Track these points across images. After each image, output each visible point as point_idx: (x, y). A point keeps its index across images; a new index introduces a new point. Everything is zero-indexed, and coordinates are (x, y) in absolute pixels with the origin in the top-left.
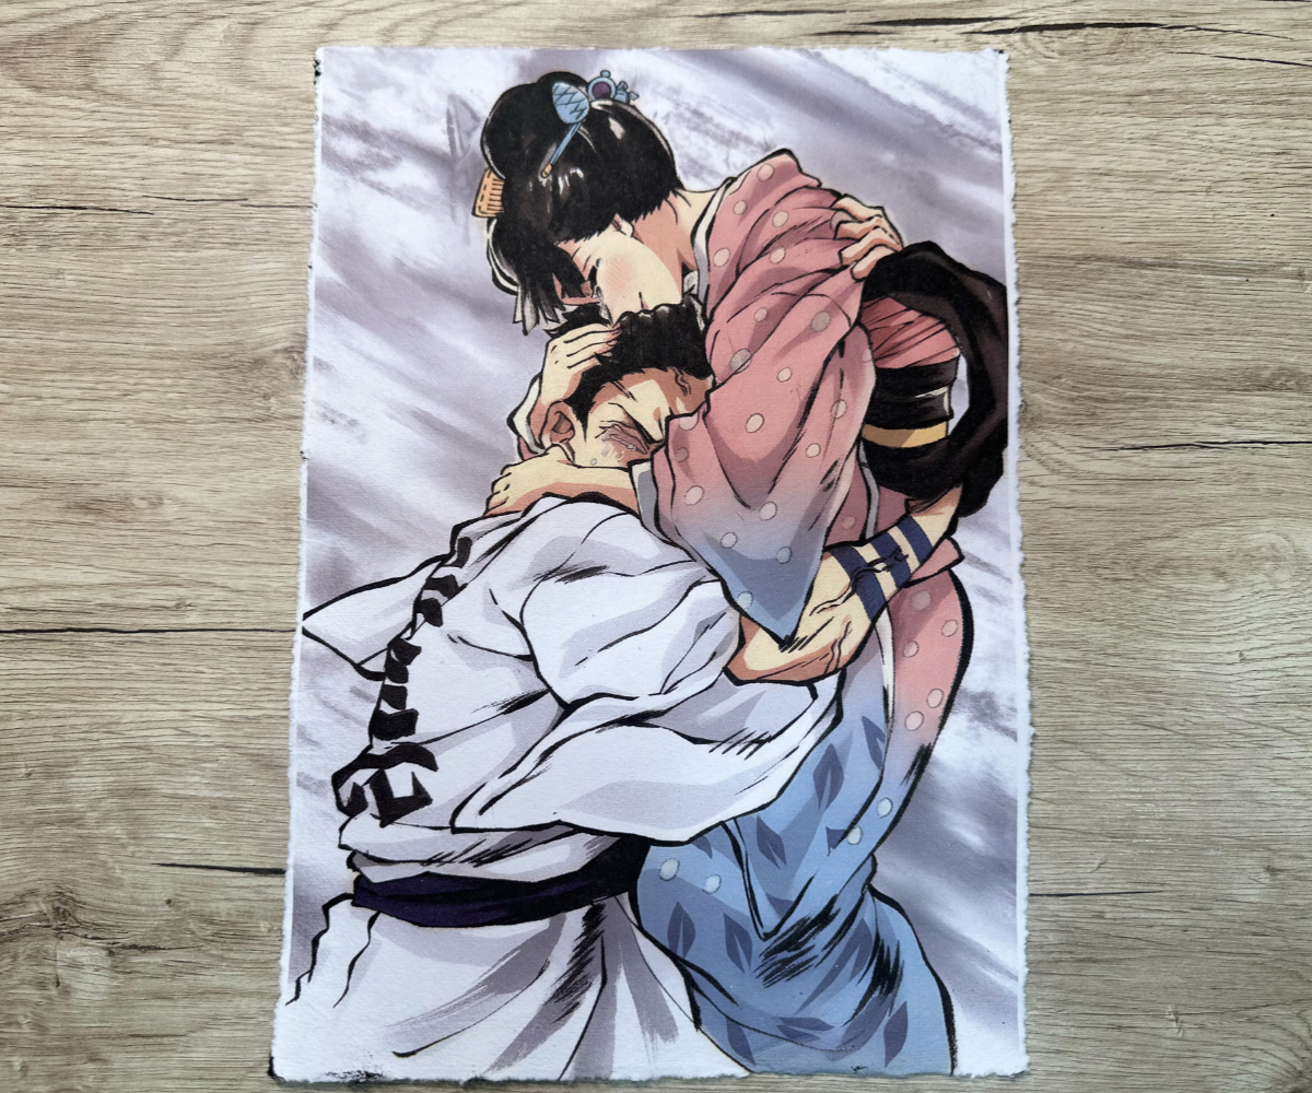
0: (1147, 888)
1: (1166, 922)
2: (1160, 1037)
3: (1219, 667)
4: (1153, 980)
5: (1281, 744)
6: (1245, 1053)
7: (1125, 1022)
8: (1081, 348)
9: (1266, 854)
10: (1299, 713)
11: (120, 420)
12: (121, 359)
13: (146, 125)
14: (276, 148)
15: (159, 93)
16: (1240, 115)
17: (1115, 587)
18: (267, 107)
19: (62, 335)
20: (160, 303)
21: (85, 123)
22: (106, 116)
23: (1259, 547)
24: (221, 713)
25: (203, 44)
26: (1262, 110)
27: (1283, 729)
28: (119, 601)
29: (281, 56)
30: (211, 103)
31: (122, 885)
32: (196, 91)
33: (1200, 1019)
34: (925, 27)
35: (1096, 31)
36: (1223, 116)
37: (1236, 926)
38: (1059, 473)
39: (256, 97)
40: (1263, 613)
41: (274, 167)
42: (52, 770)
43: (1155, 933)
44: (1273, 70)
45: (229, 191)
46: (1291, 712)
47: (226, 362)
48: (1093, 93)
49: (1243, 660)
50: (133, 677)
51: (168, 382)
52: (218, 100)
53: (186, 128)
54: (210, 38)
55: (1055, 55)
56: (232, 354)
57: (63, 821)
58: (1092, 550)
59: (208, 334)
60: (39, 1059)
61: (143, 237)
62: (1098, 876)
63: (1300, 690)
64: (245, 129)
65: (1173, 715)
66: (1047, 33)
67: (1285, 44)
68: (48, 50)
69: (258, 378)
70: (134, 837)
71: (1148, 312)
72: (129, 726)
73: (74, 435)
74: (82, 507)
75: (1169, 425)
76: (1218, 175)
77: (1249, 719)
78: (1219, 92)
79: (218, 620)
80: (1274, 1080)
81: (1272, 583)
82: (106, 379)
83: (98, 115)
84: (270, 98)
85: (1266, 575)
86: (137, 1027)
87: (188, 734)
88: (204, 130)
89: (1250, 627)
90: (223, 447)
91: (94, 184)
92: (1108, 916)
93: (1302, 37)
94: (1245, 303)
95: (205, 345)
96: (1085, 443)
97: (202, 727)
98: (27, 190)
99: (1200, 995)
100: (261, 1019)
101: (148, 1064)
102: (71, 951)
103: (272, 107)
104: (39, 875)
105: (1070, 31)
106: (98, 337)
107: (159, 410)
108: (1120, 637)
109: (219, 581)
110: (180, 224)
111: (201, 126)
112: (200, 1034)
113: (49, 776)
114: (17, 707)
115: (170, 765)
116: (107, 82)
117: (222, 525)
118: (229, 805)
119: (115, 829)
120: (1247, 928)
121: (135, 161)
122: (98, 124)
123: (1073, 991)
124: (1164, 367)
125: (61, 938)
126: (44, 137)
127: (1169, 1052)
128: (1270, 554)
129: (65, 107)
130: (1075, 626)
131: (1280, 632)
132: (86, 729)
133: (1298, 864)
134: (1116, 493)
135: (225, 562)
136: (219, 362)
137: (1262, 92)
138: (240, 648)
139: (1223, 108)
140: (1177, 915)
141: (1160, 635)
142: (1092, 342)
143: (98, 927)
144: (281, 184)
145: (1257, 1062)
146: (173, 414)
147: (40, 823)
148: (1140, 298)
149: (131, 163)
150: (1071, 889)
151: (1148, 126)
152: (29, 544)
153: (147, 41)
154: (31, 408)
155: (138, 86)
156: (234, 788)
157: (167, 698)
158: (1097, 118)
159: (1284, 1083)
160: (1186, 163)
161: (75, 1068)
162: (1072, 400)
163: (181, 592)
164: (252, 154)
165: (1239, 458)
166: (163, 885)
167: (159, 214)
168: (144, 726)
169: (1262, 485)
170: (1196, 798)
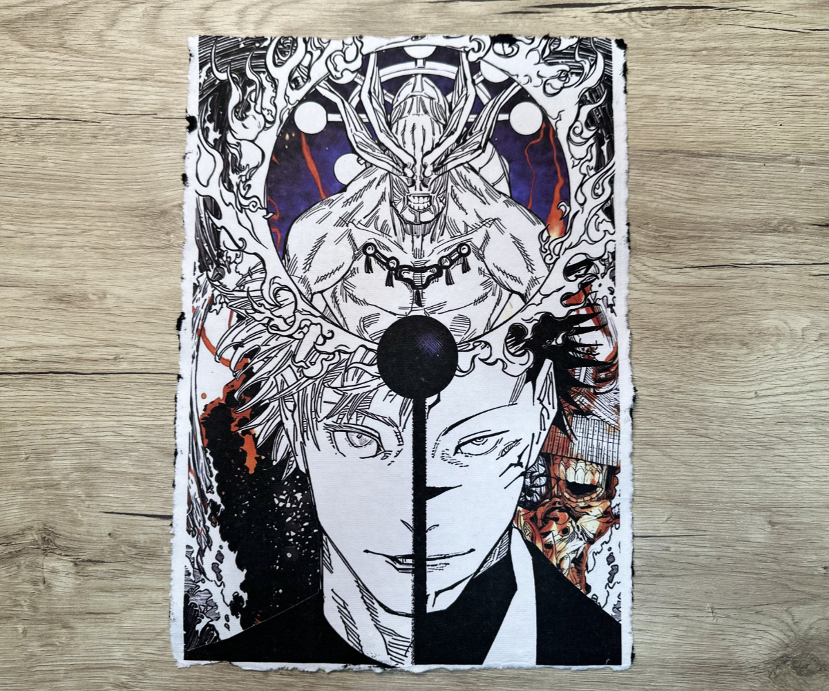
0: (695, 533)
1: (707, 553)
2: (702, 622)
3: (742, 401)
4: (698, 588)
5: (780, 447)
6: (753, 632)
7: (681, 613)
8: (661, 206)
9: (769, 513)
10: (790, 429)
11: (82, 247)
12: (82, 211)
13: (96, 68)
14: (174, 83)
15: (104, 50)
16: (762, 63)
17: (679, 351)
18: (169, 58)
19: (46, 196)
20: (104, 177)
21: (59, 68)
22: (72, 63)
23: (768, 328)
24: (140, 423)
25: (129, 19)
26: (776, 60)
27: (781, 438)
28: (80, 355)
29: (177, 27)
30: (135, 56)
31: (82, 525)
32: (126, 48)
33: (726, 612)
34: (569, 9)
35: (674, 11)
36: (752, 64)
37: (750, 556)
38: (646, 282)
39: (162, 51)
40: (770, 368)
41: (173, 95)
42: (41, 456)
43: (701, 560)
44: (783, 35)
45: (145, 109)
46: (786, 428)
47: (144, 212)
48: (671, 50)
49: (757, 396)
50: (88, 401)
51: (109, 224)
52: (139, 54)
53: (120, 71)
54: (134, 16)
55: (649, 26)
56: (147, 208)
57: (47, 486)
58: (666, 329)
59: (133, 195)
60: (33, 626)
61: (94, 137)
62: (667, 525)
63: (792, 415)
64: (155, 71)
65: (714, 429)
66: (644, 12)
67: (791, 19)
68: (37, 23)
69: (163, 222)
70: (89, 496)
71: (703, 184)
72: (85, 431)
73: (54, 256)
74: (58, 299)
75: (715, 253)
76: (748, 100)
77: (760, 432)
78: (749, 49)
79: (139, 367)
80: (771, 649)
81: (776, 350)
82: (72, 222)
83: (67, 63)
84: (170, 53)
85: (773, 345)
86: (92, 608)
87: (121, 435)
88: (130, 71)
89: (762, 376)
90: (142, 264)
91: (64, 104)
92: (672, 549)
93: (801, 14)
94: (763, 179)
95: (131, 202)
96: (663, 264)
97: (130, 431)
98: (24, 108)
99: (727, 597)
100: (165, 604)
101: (98, 630)
102: (51, 563)
103: (172, 58)
104: (33, 518)
105: (658, 11)
106: (67, 197)
107: (104, 241)
108: (682, 382)
109: (140, 344)
110: (116, 129)
111: (129, 69)
112: (128, 613)
113: (39, 459)
114: (20, 418)
115: (110, 453)
116: (73, 43)
117: (142, 310)
118: (145, 478)
119: (78, 491)
120: (757, 557)
121: (90, 91)
122: (67, 68)
123: (650, 594)
124: (712, 218)
125: (46, 555)
126: (35, 76)
127: (707, 631)
128: (774, 332)
129: (47, 58)
130: (654, 375)
131: (780, 380)
132: (60, 431)
133: (789, 520)
134: (681, 295)
135: (143, 333)
136: (140, 212)
137: (776, 49)
138: (152, 384)
139: (752, 59)
140: (714, 549)
141: (707, 380)
142: (668, 202)
143: (66, 548)
144: (177, 105)
145: (761, 638)
146: (112, 243)
147: (33, 487)
148: (698, 176)
149: (86, 92)
150: (650, 533)
151: (706, 70)
152: (27, 321)
153: (96, 18)
154: (28, 240)
155: (91, 46)
156: (149, 467)
157: (109, 414)
158: (674, 65)
159: (777, 651)
160: (729, 93)
161: (55, 632)
162: (655, 238)
163: (117, 350)
164: (159, 87)
165: (757, 273)
166: (106, 524)
167: (104, 123)
168: (95, 430)
169: (771, 290)
170: (727, 479)
